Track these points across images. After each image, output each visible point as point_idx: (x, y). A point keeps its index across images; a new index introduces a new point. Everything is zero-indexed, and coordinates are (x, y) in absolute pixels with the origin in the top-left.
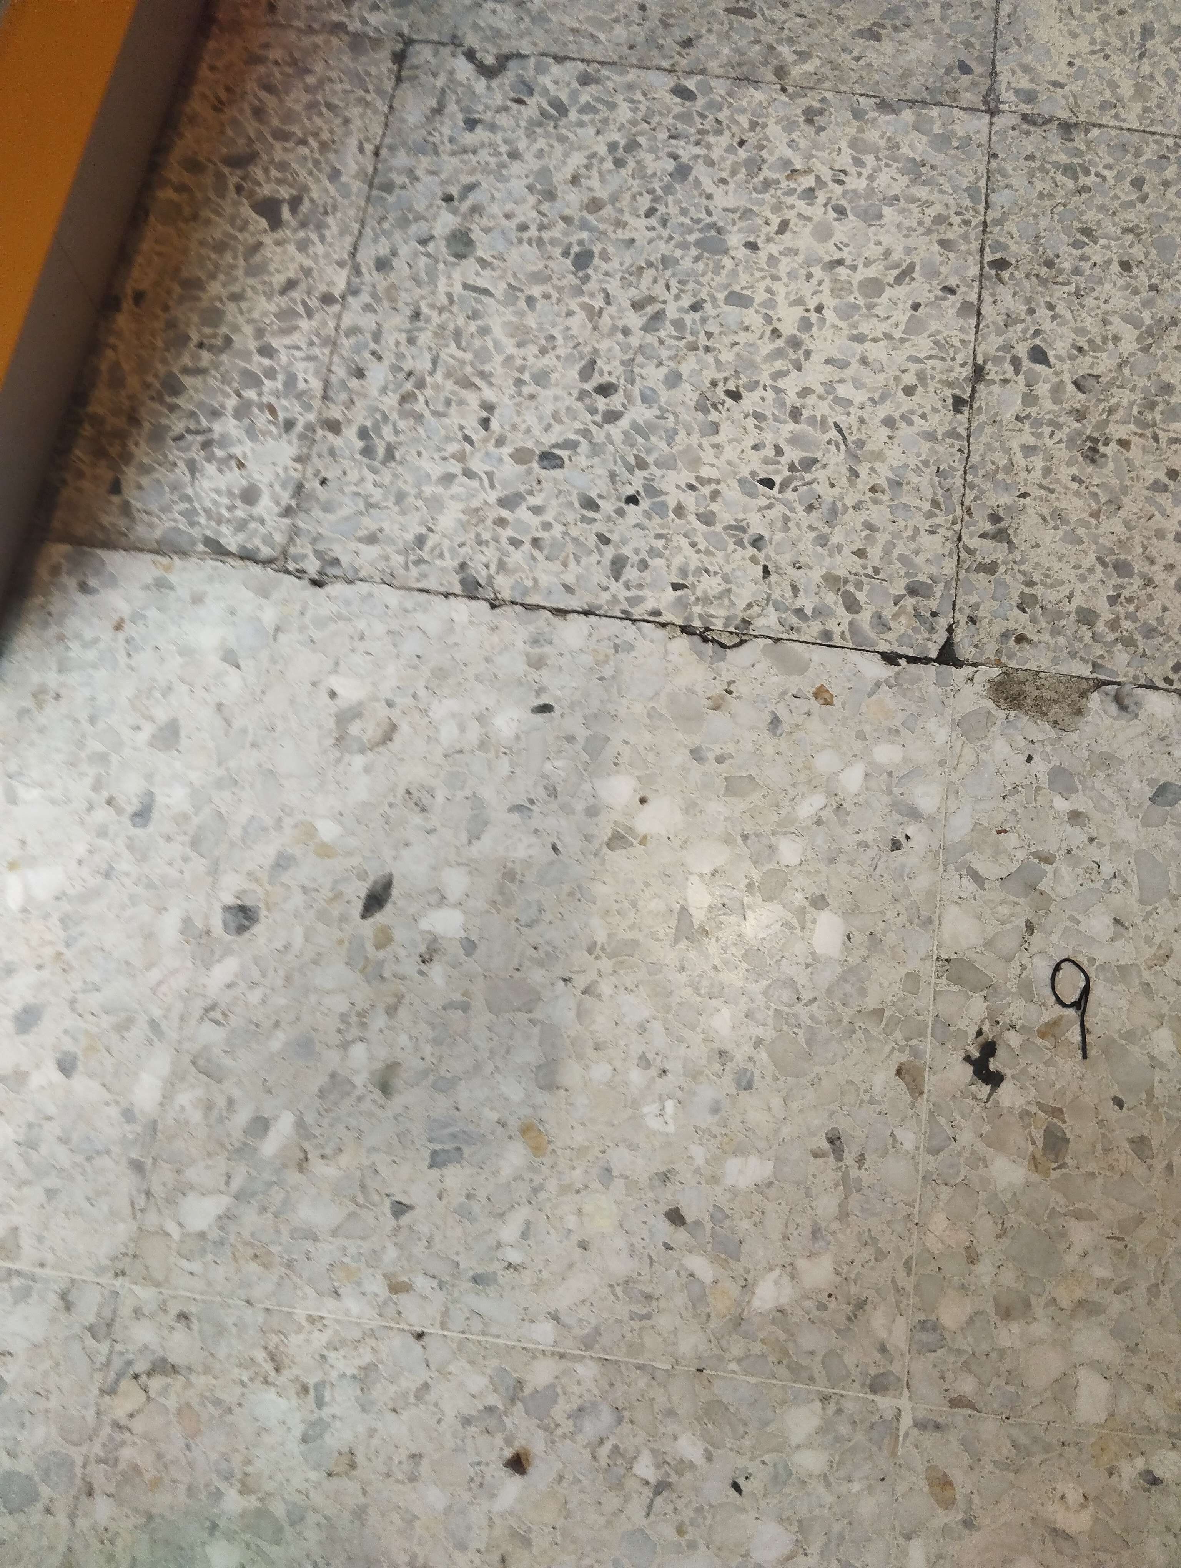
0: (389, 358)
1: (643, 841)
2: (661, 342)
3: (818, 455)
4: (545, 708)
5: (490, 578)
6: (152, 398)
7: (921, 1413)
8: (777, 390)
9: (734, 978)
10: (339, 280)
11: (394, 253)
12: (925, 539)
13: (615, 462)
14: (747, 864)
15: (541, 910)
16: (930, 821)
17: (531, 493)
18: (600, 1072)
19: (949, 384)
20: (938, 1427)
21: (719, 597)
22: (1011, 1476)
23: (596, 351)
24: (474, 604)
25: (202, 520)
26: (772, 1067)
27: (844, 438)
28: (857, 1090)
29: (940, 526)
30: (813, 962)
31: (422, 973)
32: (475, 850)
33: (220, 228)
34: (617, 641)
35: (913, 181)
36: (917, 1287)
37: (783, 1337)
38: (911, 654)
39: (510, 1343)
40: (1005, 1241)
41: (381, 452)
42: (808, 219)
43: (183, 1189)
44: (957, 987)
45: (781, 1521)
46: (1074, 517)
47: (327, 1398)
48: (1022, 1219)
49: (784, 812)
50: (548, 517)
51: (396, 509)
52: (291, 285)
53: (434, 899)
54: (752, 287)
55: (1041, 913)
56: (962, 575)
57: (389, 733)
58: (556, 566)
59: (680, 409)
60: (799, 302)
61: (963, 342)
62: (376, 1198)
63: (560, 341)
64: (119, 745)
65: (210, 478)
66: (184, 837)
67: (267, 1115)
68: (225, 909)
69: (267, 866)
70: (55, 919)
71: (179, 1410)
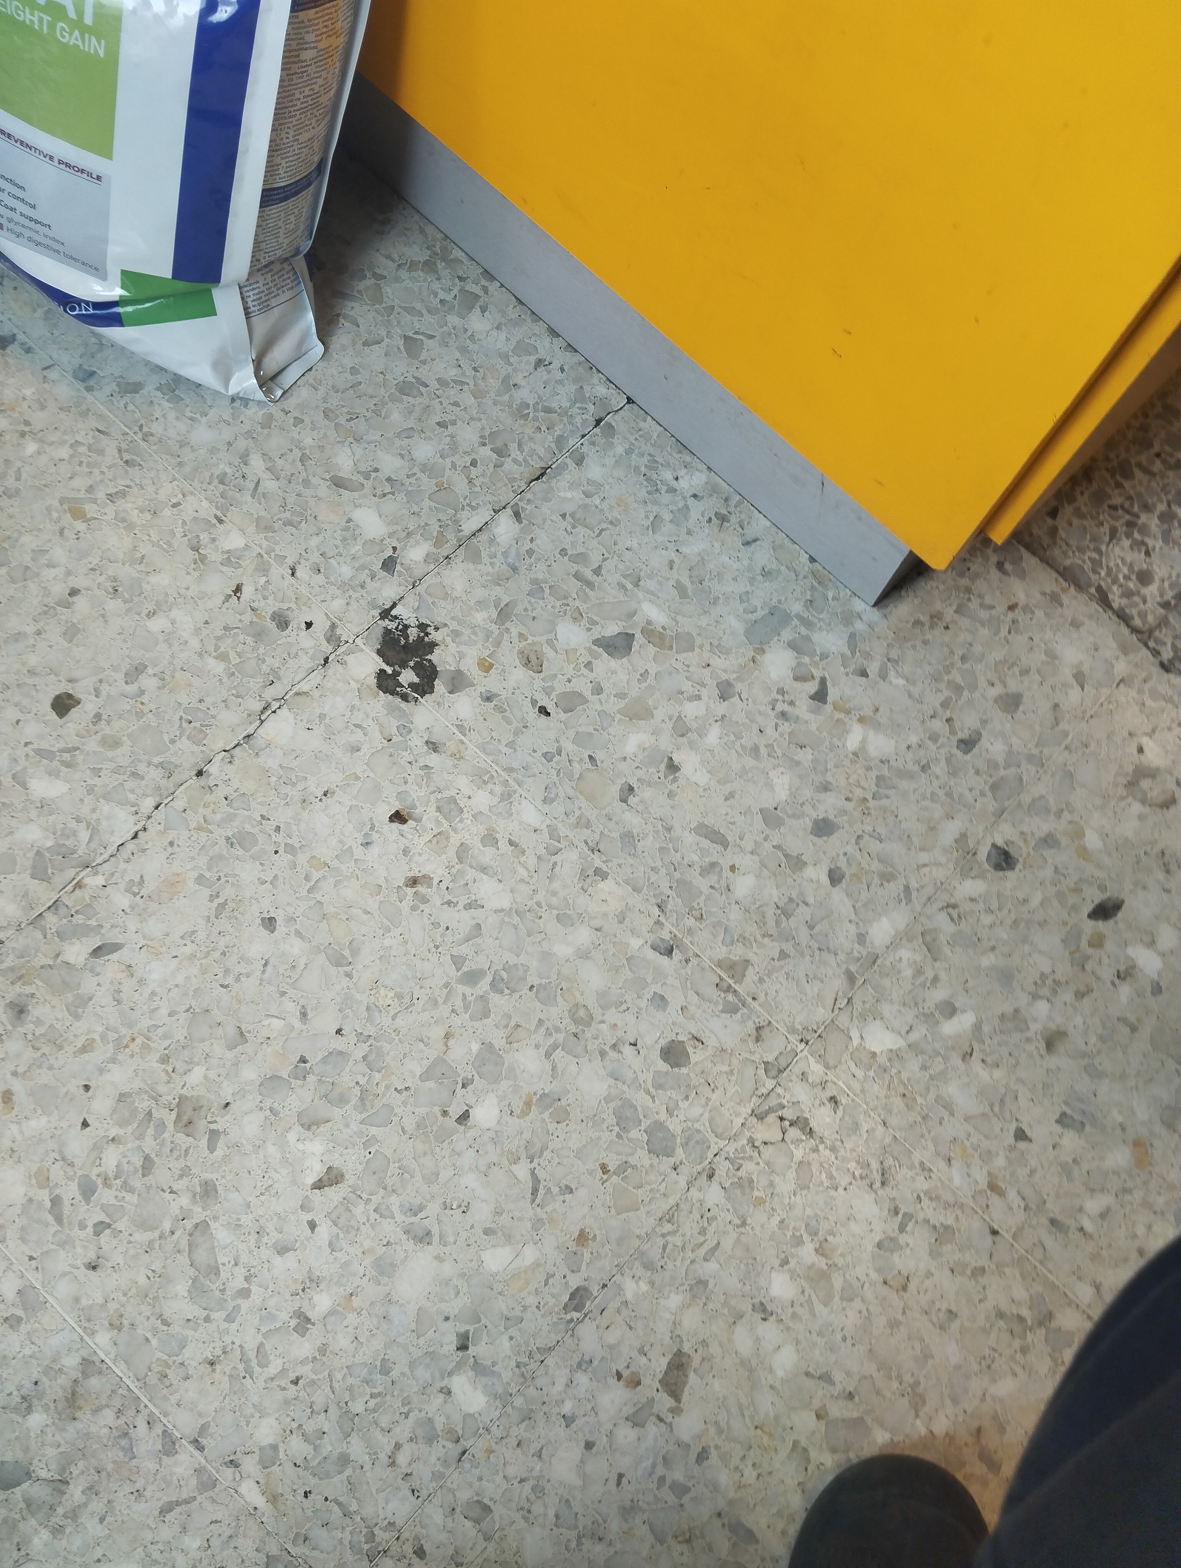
6: (1107, 469)
25: (1103, 573)
31: (1113, 984)
39: (1057, 1283)
43: (875, 1014)
47: (908, 1229)
53: (1146, 938)
57: (1168, 803)
64: (973, 687)
65: (1122, 549)
66: (988, 778)
67: (957, 1005)
68: (994, 845)
69: (1037, 836)
70: (873, 774)
71: (801, 1163)
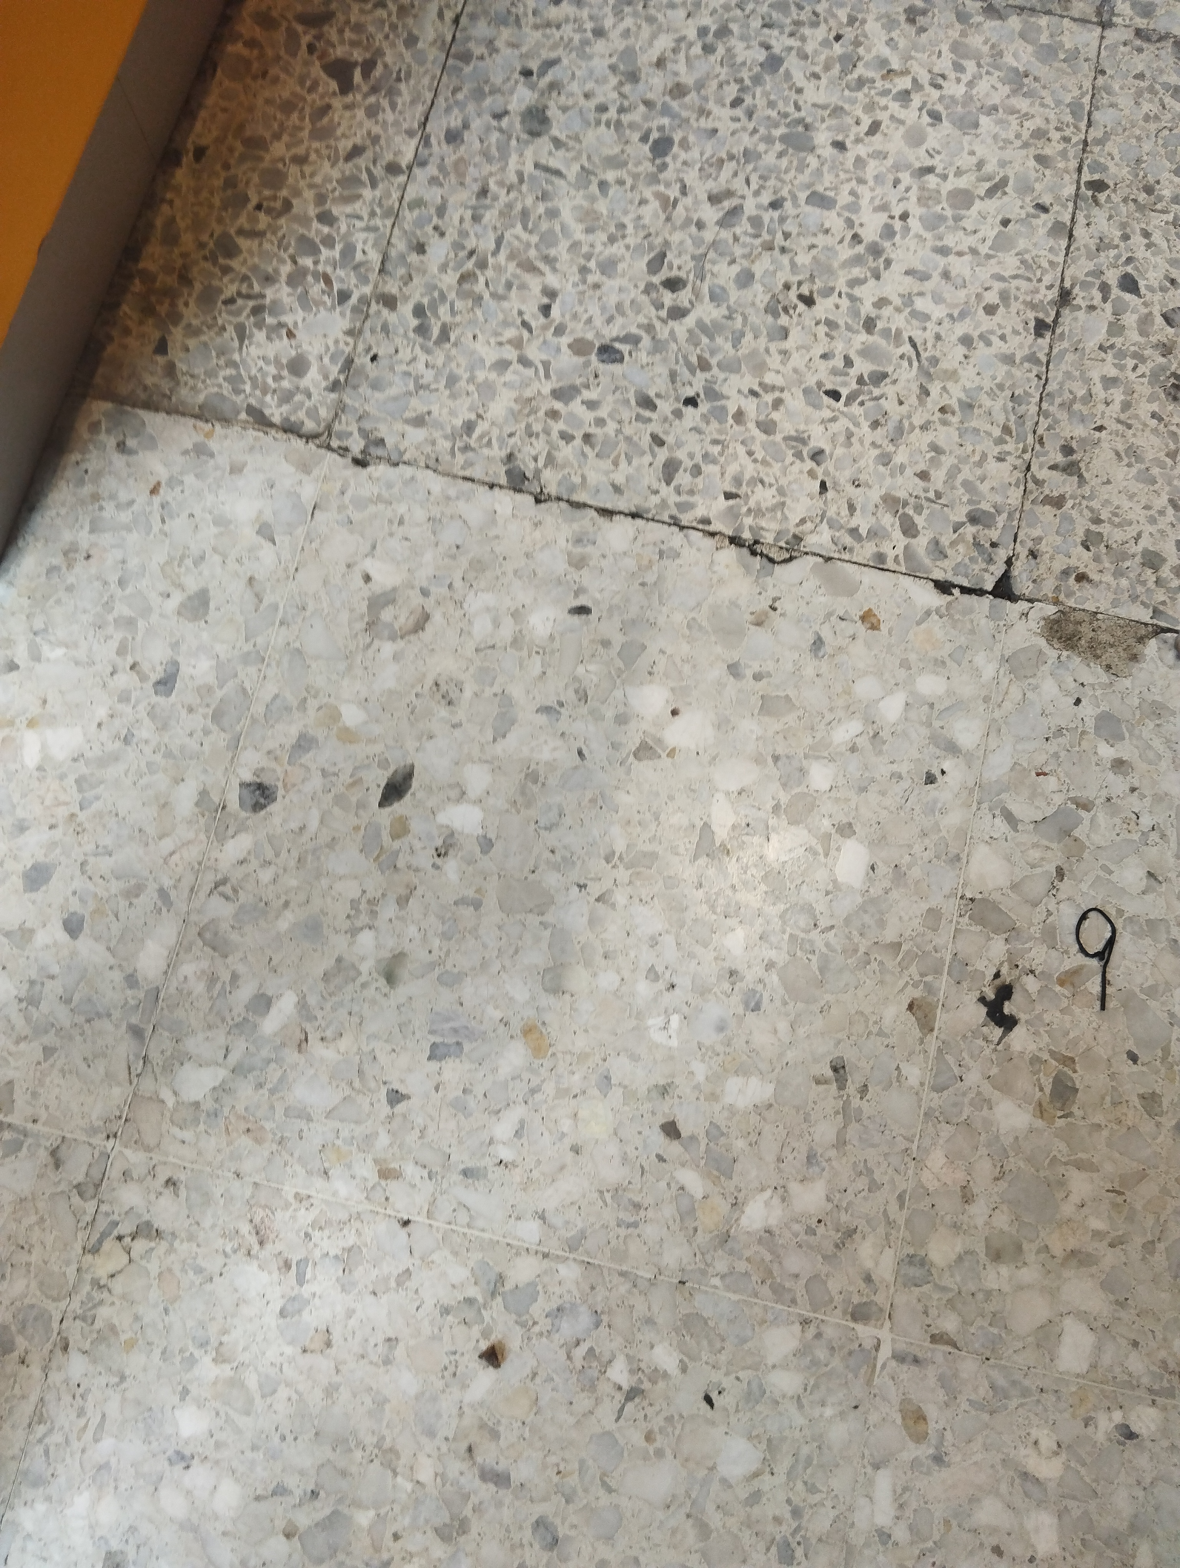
0: (452, 234)
1: (672, 753)
2: (736, 239)
3: (890, 370)
4: (582, 610)
5: (537, 473)
6: (205, 258)
7: (901, 1346)
8: (852, 298)
9: (752, 899)
10: (407, 151)
11: (466, 126)
12: (992, 466)
13: (677, 362)
14: (775, 787)
15: (561, 815)
16: (969, 758)
17: (587, 387)
18: (608, 980)
19: (1033, 306)
20: (916, 1361)
21: (773, 509)
22: (986, 1417)
23: (667, 243)
24: (519, 497)
25: (248, 388)
26: (781, 991)
27: (918, 355)
28: (867, 1021)
29: (1009, 453)
30: (834, 889)
31: (435, 866)
32: (499, 748)
33: (288, 88)
34: (664, 547)
35: (1014, 92)
36: (908, 1221)
37: (768, 1257)
38: (966, 584)
39: (495, 1238)
40: (1003, 1185)
41: (436, 332)
42: (902, 122)
43: (180, 1058)
44: (979, 928)
45: (750, 1438)
46: (1150, 455)
47: (308, 1276)
48: (1021, 1164)
49: (819, 736)
50: (603, 412)
51: (447, 392)
52: (356, 151)
53: (454, 793)
54: (836, 188)
55: (1074, 860)
56: (1028, 506)
57: (422, 622)
58: (606, 464)
59: (749, 311)
60: (884, 207)
61: (1051, 263)
62: (372, 1084)
63: (630, 229)
64: (146, 611)
65: (259, 345)
66: (207, 710)
67: (270, 993)
68: (243, 785)
69: (288, 747)
70: (71, 780)
71: (160, 1274)
